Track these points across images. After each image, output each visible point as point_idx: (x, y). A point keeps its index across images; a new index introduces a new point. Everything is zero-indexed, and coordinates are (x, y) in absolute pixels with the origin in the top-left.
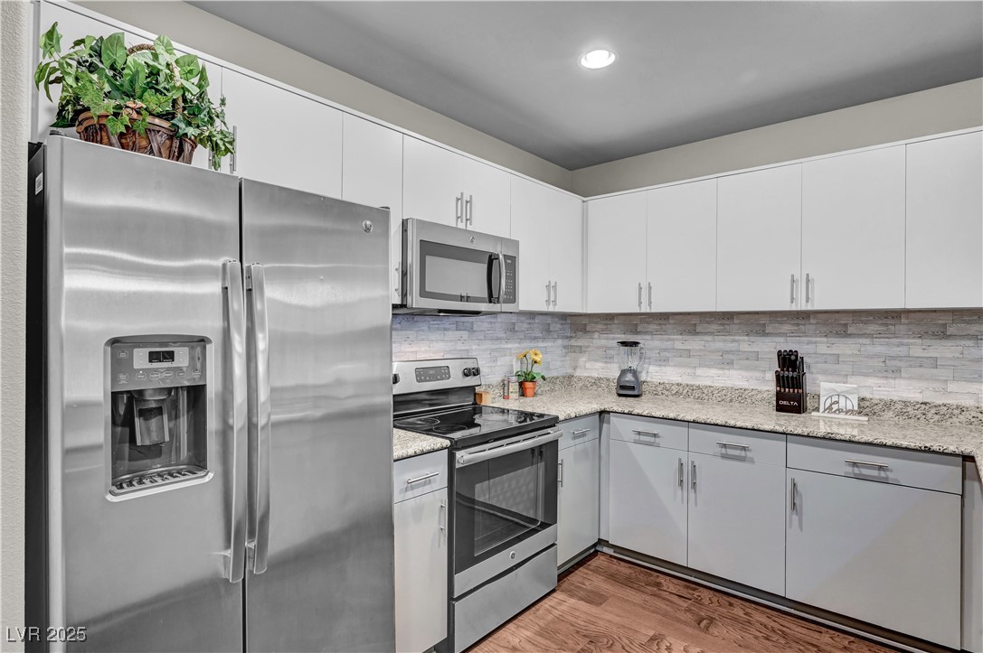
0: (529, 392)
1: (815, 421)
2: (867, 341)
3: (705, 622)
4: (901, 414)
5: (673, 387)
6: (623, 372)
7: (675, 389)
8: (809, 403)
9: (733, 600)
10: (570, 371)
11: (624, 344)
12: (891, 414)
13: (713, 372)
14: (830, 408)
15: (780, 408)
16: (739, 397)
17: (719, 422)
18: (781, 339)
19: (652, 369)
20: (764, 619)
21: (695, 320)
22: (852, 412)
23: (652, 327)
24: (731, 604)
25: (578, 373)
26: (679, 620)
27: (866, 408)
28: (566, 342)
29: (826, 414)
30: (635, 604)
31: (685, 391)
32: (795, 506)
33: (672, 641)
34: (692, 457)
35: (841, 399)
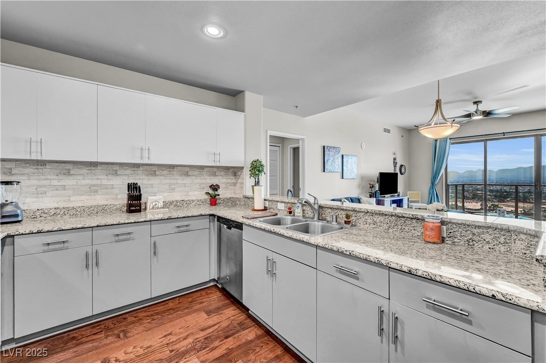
1: (149, 215)
2: (163, 178)
3: (121, 335)
4: (176, 206)
5: (51, 211)
8: (143, 207)
12: (172, 206)
13: (83, 197)
14: (153, 208)
15: (130, 211)
16: (103, 210)
17: (115, 223)
18: (126, 177)
19: (29, 199)
21: (70, 166)
22: (161, 208)
24: (125, 319)
26: (107, 345)
27: (166, 205)
29: (152, 211)
32: (155, 253)
33: (115, 355)
34: (95, 247)
35: (157, 203)
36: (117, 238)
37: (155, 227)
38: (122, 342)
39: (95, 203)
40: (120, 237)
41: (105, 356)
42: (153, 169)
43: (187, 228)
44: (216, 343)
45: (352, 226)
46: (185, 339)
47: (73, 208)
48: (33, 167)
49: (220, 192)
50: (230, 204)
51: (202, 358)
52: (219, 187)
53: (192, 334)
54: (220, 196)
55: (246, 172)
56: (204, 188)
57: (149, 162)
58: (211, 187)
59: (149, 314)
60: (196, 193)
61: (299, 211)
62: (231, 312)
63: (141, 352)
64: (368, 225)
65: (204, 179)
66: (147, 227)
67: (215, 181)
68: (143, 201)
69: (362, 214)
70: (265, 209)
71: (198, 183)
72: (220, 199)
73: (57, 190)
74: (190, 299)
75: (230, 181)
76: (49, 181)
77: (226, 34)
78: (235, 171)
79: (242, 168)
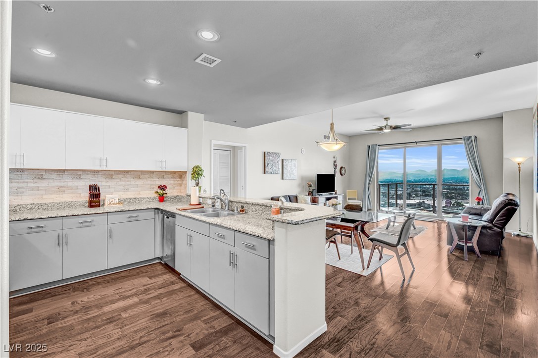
1: (106, 208)
2: (119, 180)
3: (85, 290)
4: (129, 202)
5: (28, 206)
8: (102, 203)
9: (87, 281)
12: (126, 203)
13: (53, 196)
14: (110, 204)
15: (91, 206)
16: (70, 205)
17: (80, 214)
18: (88, 180)
20: (103, 280)
21: (43, 172)
22: (116, 204)
24: (87, 283)
26: (75, 295)
27: (121, 202)
29: (109, 206)
31: (37, 207)
32: (110, 236)
33: (80, 299)
34: (65, 232)
35: (113, 200)
36: (81, 225)
37: (110, 217)
38: (86, 293)
39: (63, 200)
40: (84, 224)
41: (74, 300)
42: (110, 174)
43: (137, 218)
44: (152, 291)
46: (130, 290)
47: (45, 204)
48: (14, 173)
49: (167, 191)
50: (176, 201)
51: (140, 298)
52: (166, 187)
53: (136, 288)
54: (168, 195)
55: (189, 176)
56: (154, 188)
57: (107, 169)
58: (159, 187)
59: (106, 279)
60: (147, 192)
62: (169, 277)
63: (100, 297)
65: (154, 181)
66: (104, 217)
67: (163, 182)
68: (102, 198)
69: (251, 205)
70: (200, 204)
71: (149, 184)
72: (167, 197)
73: (33, 190)
74: (138, 271)
75: (176, 182)
76: (26, 184)
77: (161, 84)
78: (181, 175)
79: (186, 172)
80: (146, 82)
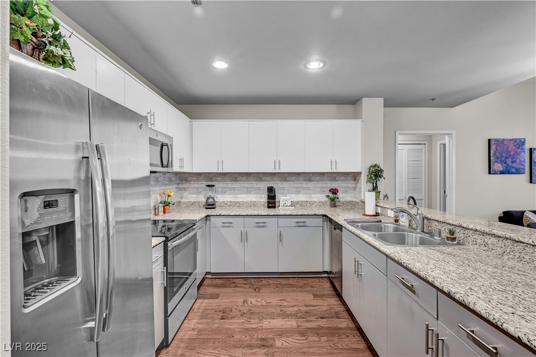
0: (167, 211)
1: (280, 210)
3: (257, 290)
4: (301, 205)
6: (208, 198)
7: (229, 204)
8: (277, 205)
9: (261, 279)
10: (179, 200)
11: (208, 186)
12: (298, 206)
13: (244, 196)
14: (284, 205)
15: (269, 207)
16: (253, 204)
17: (256, 214)
18: (267, 183)
19: (219, 196)
20: (273, 282)
21: (237, 176)
22: (289, 206)
23: (219, 178)
24: (261, 281)
25: (183, 200)
26: (249, 292)
27: (293, 204)
28: (177, 186)
29: (283, 208)
30: (231, 293)
31: (233, 204)
32: (280, 240)
33: (250, 300)
34: (246, 229)
35: (287, 202)
36: (257, 225)
37: (281, 220)
38: (256, 294)
39: (250, 200)
40: (260, 225)
41: (246, 298)
43: (304, 224)
44: (313, 318)
45: (459, 244)
46: (292, 307)
47: (239, 202)
49: (340, 195)
50: (349, 207)
51: (299, 324)
52: (338, 191)
53: (298, 305)
54: (341, 200)
55: (364, 178)
56: (324, 192)
57: (280, 172)
58: (330, 191)
59: (276, 282)
60: (318, 195)
61: (404, 220)
62: (334, 301)
63: (264, 303)
64: (478, 246)
65: (325, 183)
66: (275, 219)
67: (334, 185)
68: (277, 200)
69: (472, 232)
70: (377, 215)
71: (320, 187)
72: (339, 201)
73: (231, 190)
74: (305, 282)
75: (349, 185)
76: (227, 185)
77: (325, 65)
78: (355, 176)
79: (360, 173)
80: (307, 68)
